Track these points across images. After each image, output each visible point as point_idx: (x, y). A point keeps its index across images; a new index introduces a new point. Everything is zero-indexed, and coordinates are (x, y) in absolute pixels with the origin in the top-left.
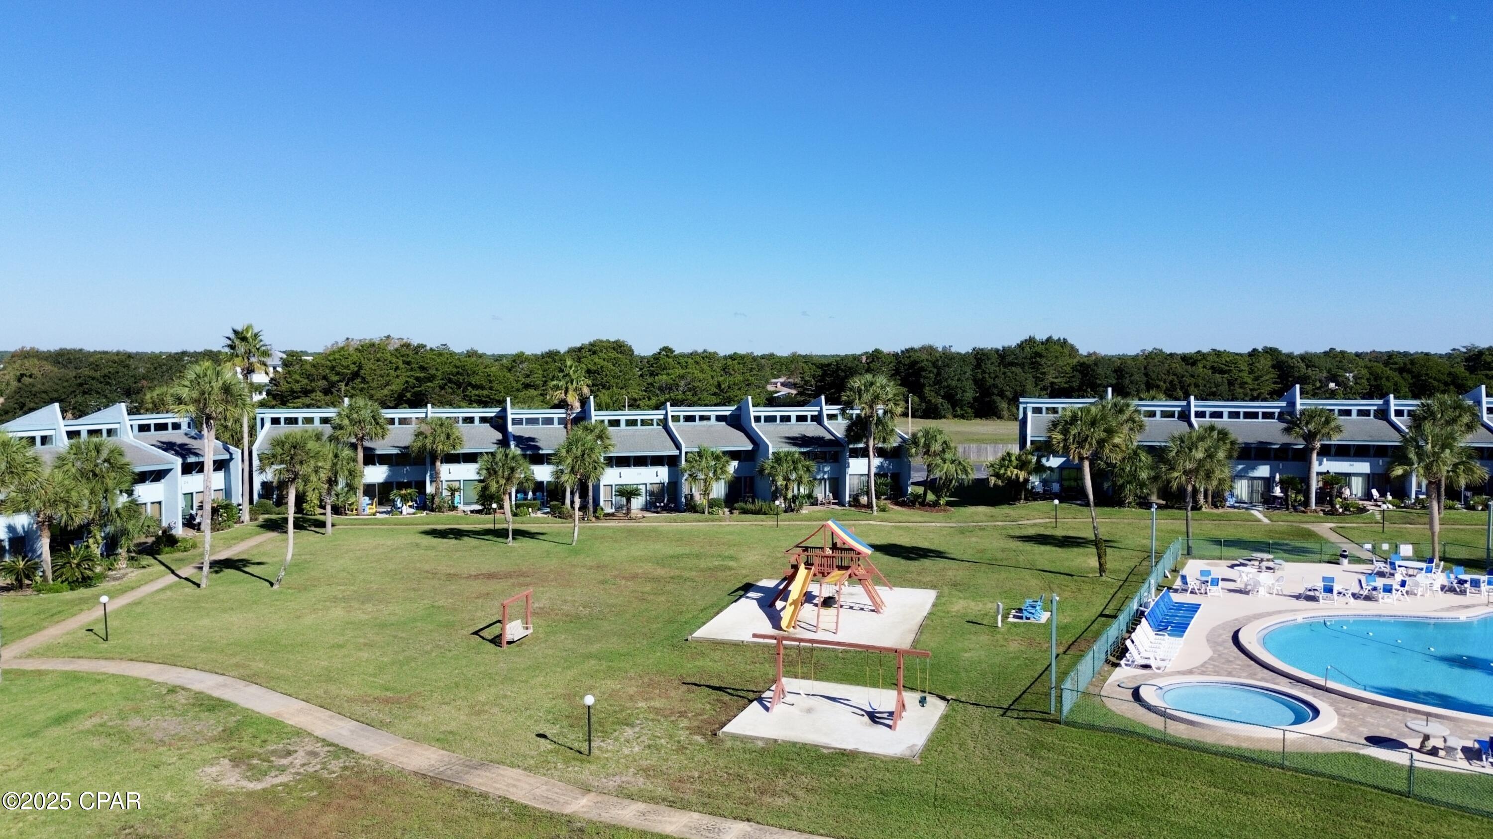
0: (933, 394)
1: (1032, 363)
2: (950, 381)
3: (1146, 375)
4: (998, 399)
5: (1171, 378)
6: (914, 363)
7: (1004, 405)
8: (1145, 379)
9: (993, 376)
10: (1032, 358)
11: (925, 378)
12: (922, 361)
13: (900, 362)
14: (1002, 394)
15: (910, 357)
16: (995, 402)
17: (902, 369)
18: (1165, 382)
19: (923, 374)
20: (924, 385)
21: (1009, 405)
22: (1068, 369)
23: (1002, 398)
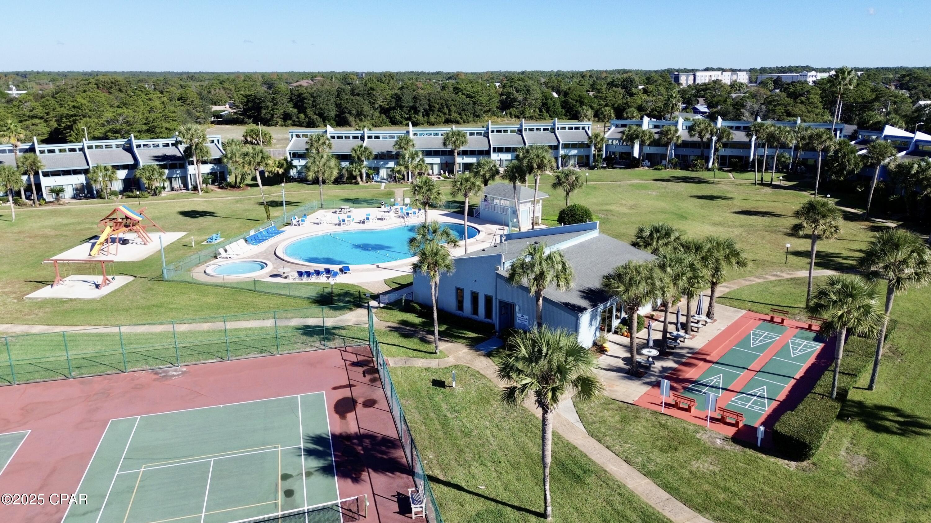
0: (312, 113)
1: (369, 94)
2: (321, 105)
3: (429, 100)
4: (348, 115)
5: (441, 101)
6: (300, 95)
7: (351, 119)
8: (428, 102)
9: (346, 101)
10: (369, 90)
11: (306, 103)
12: (305, 93)
13: (292, 94)
14: (350, 113)
15: (298, 91)
16: (346, 117)
17: (294, 98)
18: (438, 104)
19: (305, 101)
20: (306, 108)
21: (355, 118)
22: (388, 97)
23: (351, 115)
